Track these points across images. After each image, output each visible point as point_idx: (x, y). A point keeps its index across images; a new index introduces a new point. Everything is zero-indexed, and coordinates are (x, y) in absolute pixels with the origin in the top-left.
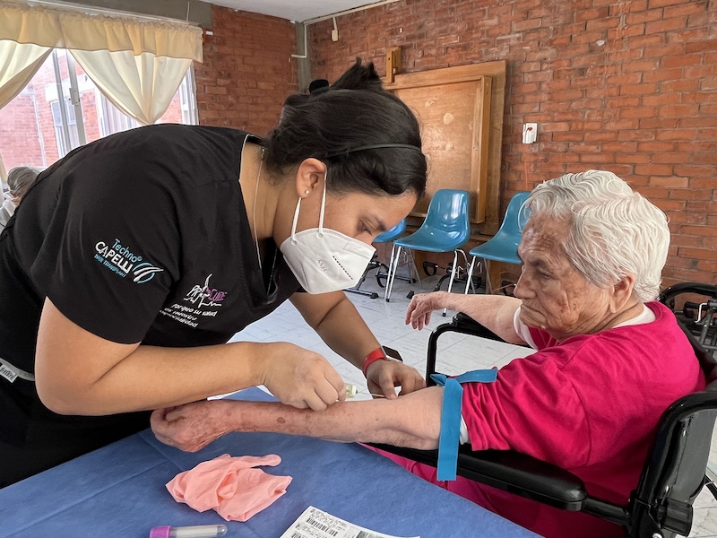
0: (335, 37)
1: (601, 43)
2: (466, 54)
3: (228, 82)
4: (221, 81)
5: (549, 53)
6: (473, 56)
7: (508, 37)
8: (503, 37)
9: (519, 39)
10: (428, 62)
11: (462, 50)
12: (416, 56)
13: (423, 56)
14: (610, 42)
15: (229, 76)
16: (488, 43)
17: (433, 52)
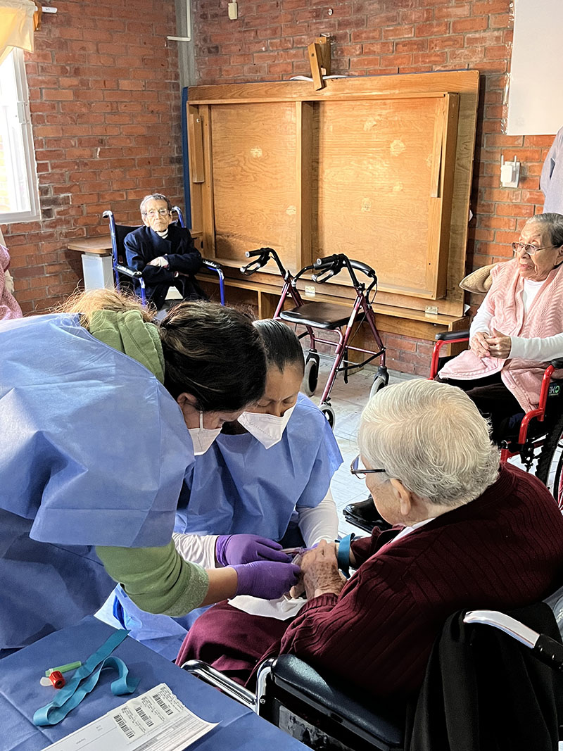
0: (232, 14)
2: (423, 56)
3: (75, 81)
4: (65, 81)
6: (433, 59)
7: (483, 34)
8: (477, 35)
10: (370, 62)
11: (418, 49)
12: (351, 53)
13: (362, 53)
15: (77, 72)
16: (455, 41)
17: (377, 48)
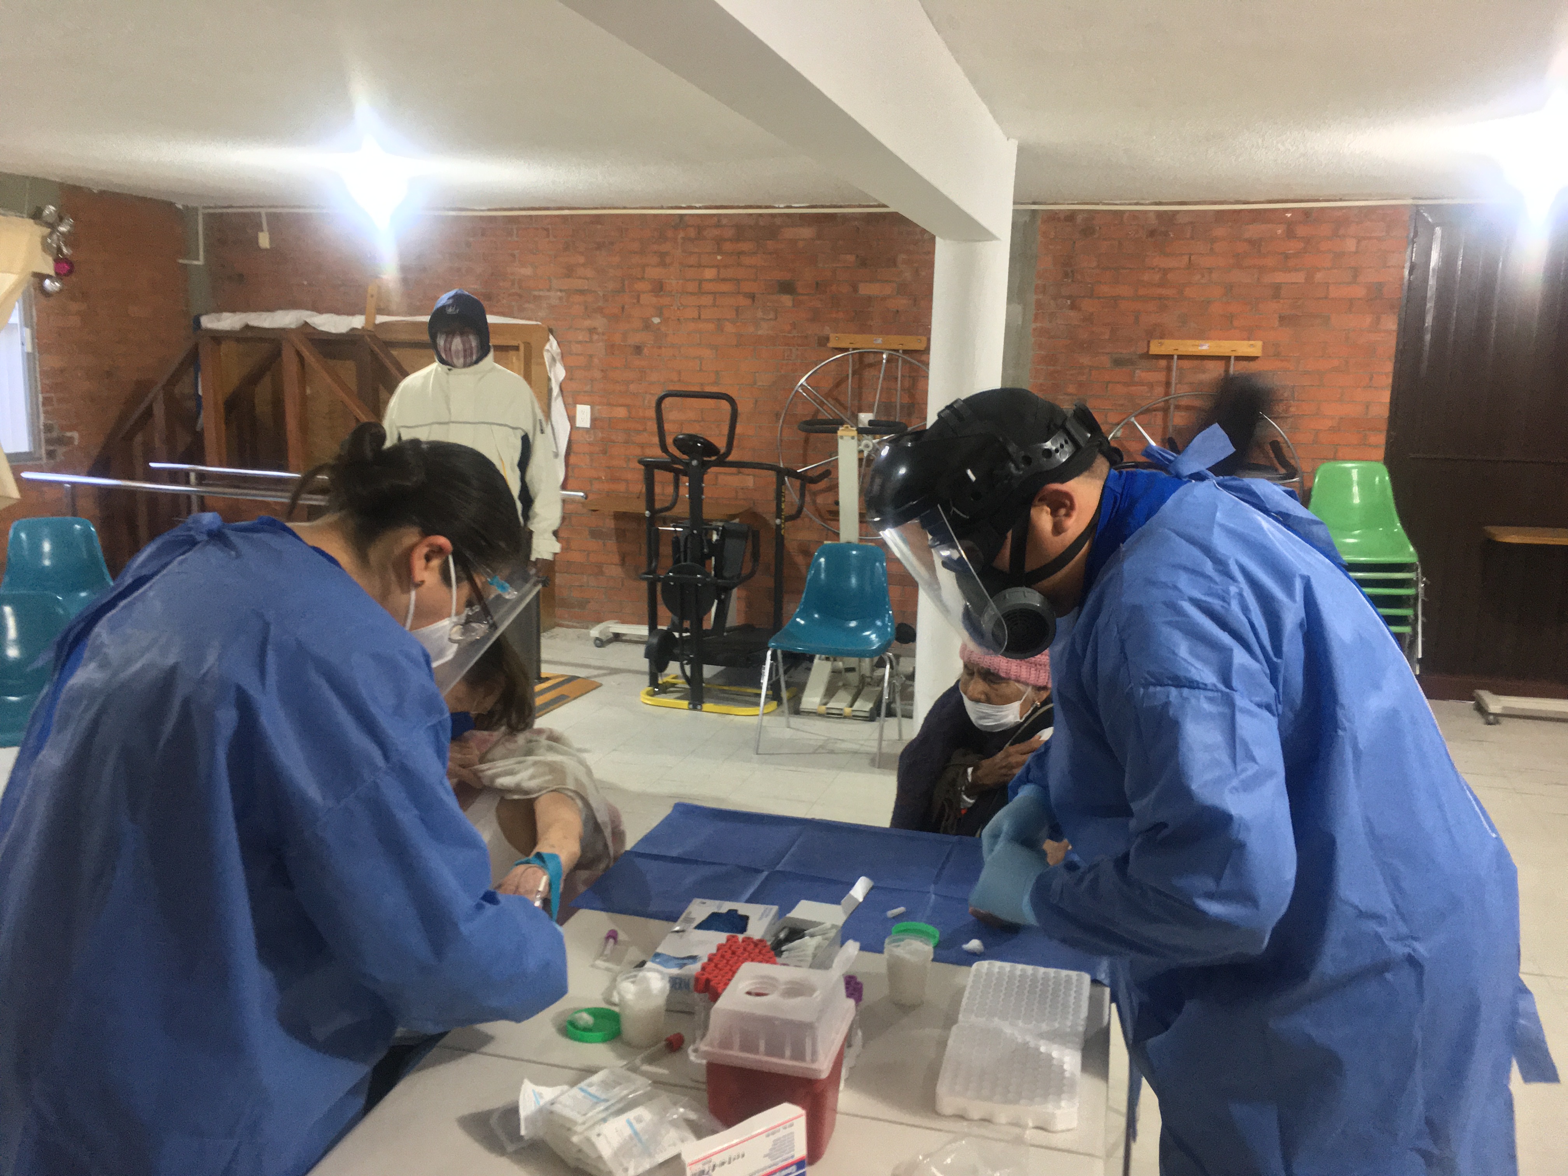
1: (656, 320)
5: (599, 322)
7: (547, 294)
8: (542, 294)
9: (560, 298)
14: (665, 321)
